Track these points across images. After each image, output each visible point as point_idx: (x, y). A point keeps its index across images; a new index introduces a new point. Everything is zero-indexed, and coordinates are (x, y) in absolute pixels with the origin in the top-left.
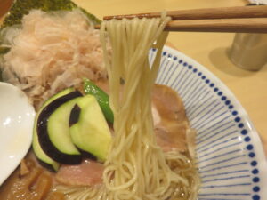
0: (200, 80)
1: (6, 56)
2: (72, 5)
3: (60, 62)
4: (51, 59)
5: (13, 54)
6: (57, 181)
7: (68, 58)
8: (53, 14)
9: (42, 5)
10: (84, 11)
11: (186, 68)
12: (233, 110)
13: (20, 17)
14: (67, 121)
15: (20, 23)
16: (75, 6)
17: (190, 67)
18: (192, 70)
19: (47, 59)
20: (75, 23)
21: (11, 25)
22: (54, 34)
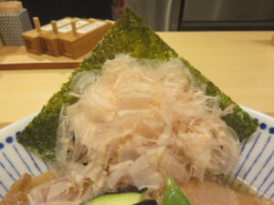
2: (171, 53)
3: (139, 139)
8: (143, 64)
9: (132, 50)
10: (186, 63)
13: (102, 61)
15: (100, 68)
16: (175, 55)
19: (121, 129)
20: (171, 80)
21: (88, 70)
22: (143, 95)
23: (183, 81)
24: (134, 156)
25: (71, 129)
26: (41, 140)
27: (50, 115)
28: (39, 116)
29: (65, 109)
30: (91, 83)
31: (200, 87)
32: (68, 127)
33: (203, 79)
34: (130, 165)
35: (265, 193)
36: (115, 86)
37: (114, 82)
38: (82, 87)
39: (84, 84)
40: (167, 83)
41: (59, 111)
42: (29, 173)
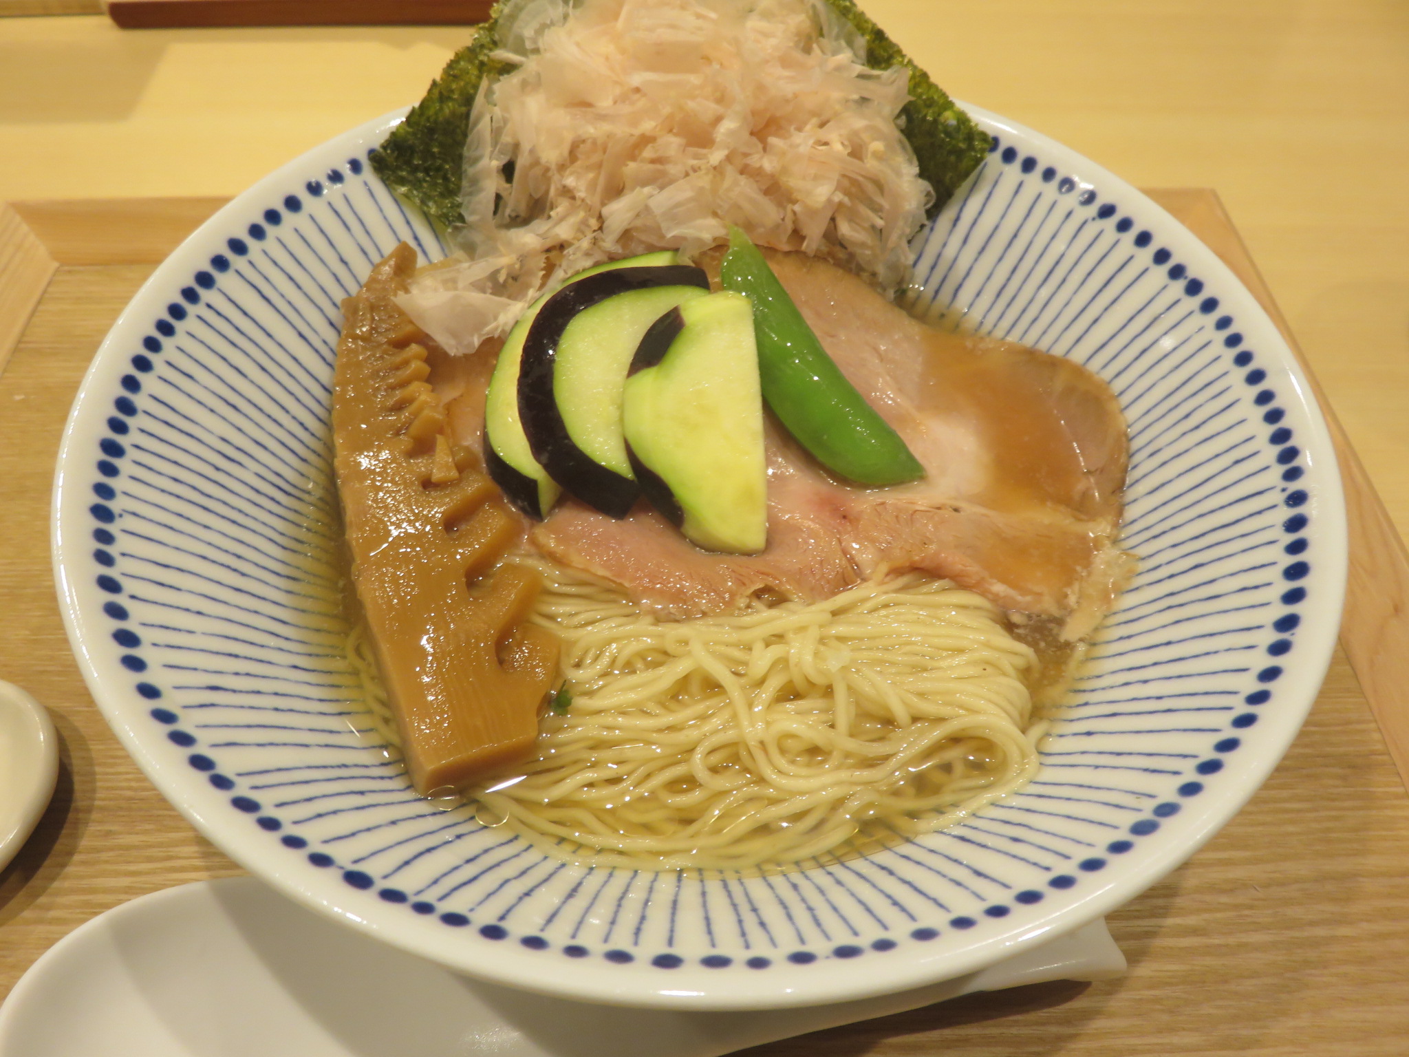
0: (1218, 347)
1: (505, 86)
3: (672, 144)
4: (647, 126)
5: (524, 84)
6: (533, 541)
7: (699, 138)
11: (1179, 286)
12: (1294, 486)
14: (627, 356)
17: (1194, 287)
18: (1196, 301)
20: (767, 15)
23: (799, 20)
24: (660, 180)
25: (506, 139)
26: (427, 171)
27: (448, 108)
28: (423, 105)
29: (490, 92)
30: (552, 24)
31: (850, 44)
32: (497, 133)
33: (860, 23)
34: (651, 196)
35: (1008, 332)
36: (620, 24)
37: (616, 16)
38: (528, 32)
39: (535, 25)
40: (753, 23)
41: (469, 101)
42: (412, 244)
